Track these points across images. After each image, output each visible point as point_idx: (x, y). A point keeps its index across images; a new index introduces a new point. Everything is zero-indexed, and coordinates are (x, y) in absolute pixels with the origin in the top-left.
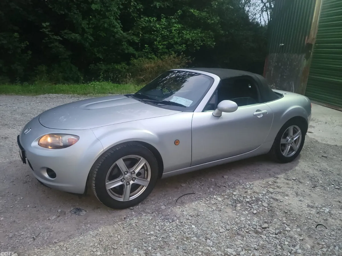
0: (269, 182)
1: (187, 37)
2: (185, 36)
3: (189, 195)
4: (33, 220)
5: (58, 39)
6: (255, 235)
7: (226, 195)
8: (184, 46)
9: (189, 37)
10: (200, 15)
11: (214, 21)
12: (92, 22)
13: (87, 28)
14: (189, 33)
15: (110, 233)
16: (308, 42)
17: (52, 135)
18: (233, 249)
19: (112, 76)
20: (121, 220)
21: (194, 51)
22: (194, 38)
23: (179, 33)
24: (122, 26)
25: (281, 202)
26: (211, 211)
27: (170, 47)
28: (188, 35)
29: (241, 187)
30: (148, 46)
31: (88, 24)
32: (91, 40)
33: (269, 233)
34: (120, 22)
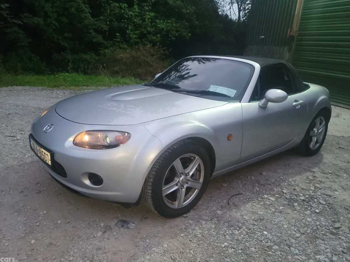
0: (309, 177)
1: (161, 27)
2: (158, 25)
3: (237, 196)
4: (75, 240)
5: (18, 23)
6: (333, 237)
7: (277, 194)
8: (159, 35)
9: (164, 27)
10: (174, 4)
11: (190, 11)
12: (56, 5)
13: (51, 12)
14: (162, 22)
15: (179, 249)
16: (291, 34)
17: (89, 132)
18: (322, 255)
19: (83, 67)
20: (181, 231)
21: (169, 42)
22: (169, 28)
23: (151, 22)
24: (91, 11)
25: (334, 197)
26: (272, 214)
27: (142, 36)
28: (162, 25)
29: (285, 184)
30: (119, 35)
31: (52, 7)
32: (55, 26)
33: (345, 233)
34: (88, 6)
